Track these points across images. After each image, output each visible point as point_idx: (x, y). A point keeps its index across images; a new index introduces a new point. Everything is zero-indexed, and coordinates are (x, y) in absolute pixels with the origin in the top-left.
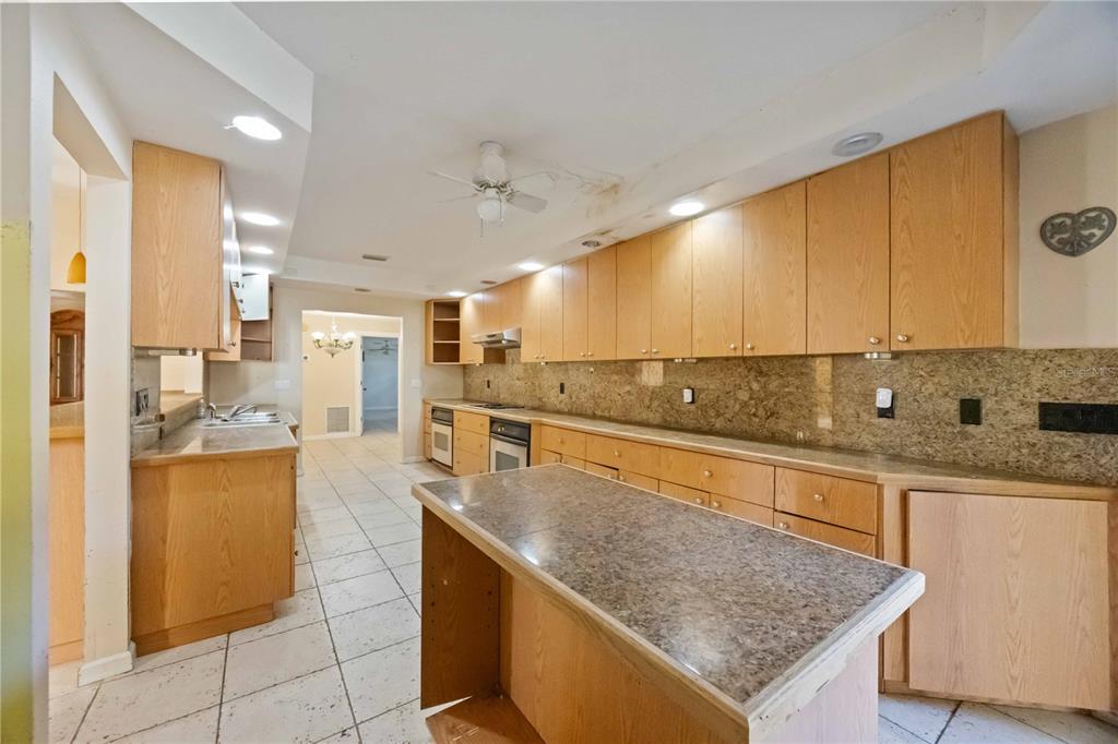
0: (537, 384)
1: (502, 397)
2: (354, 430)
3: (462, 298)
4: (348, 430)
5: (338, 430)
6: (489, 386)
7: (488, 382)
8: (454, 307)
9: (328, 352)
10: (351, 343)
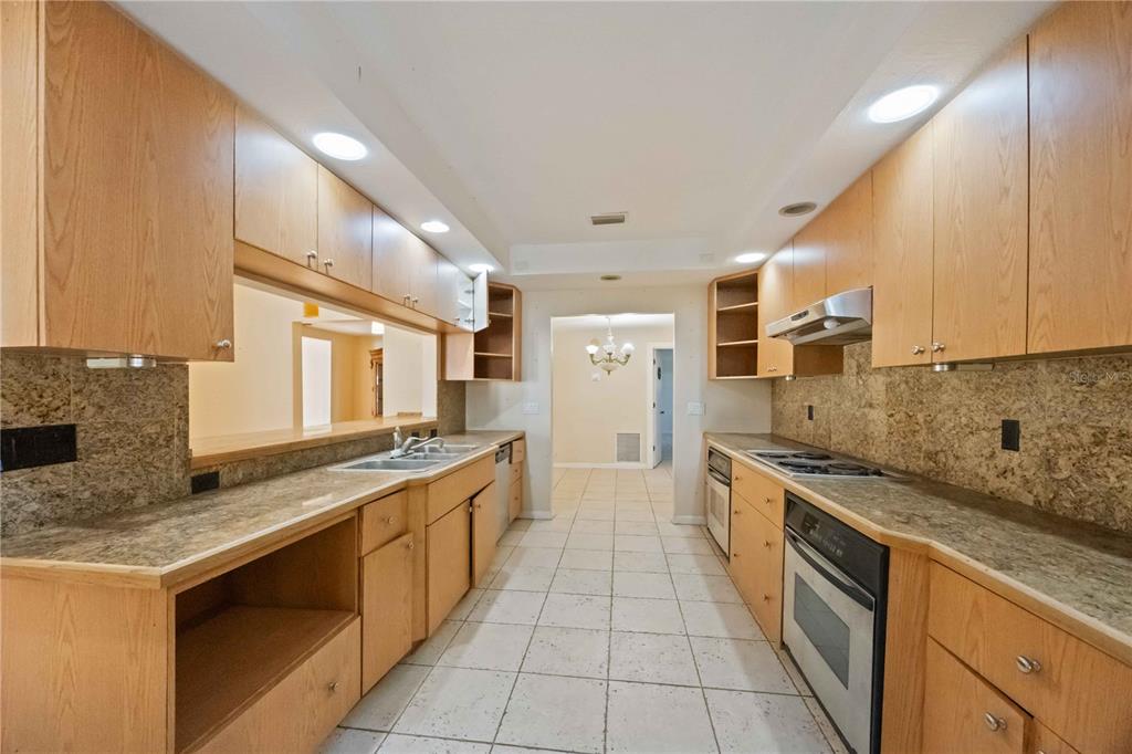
0: (920, 417)
1: (834, 439)
2: (645, 461)
3: (761, 265)
4: (638, 460)
5: (628, 460)
6: (811, 417)
7: (810, 408)
8: (747, 285)
9: (604, 368)
10: (628, 356)
